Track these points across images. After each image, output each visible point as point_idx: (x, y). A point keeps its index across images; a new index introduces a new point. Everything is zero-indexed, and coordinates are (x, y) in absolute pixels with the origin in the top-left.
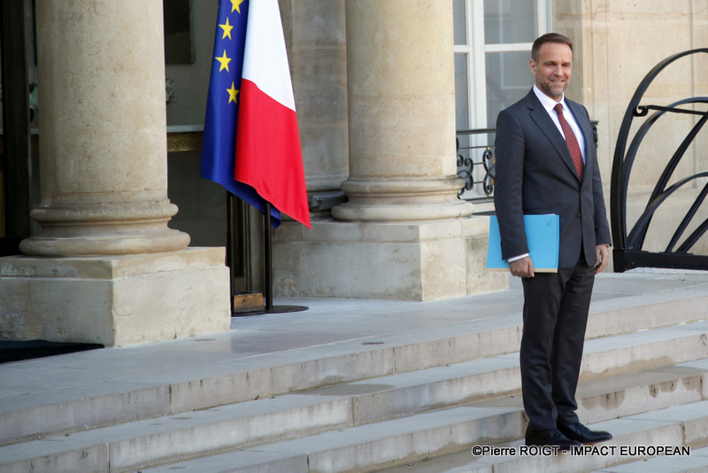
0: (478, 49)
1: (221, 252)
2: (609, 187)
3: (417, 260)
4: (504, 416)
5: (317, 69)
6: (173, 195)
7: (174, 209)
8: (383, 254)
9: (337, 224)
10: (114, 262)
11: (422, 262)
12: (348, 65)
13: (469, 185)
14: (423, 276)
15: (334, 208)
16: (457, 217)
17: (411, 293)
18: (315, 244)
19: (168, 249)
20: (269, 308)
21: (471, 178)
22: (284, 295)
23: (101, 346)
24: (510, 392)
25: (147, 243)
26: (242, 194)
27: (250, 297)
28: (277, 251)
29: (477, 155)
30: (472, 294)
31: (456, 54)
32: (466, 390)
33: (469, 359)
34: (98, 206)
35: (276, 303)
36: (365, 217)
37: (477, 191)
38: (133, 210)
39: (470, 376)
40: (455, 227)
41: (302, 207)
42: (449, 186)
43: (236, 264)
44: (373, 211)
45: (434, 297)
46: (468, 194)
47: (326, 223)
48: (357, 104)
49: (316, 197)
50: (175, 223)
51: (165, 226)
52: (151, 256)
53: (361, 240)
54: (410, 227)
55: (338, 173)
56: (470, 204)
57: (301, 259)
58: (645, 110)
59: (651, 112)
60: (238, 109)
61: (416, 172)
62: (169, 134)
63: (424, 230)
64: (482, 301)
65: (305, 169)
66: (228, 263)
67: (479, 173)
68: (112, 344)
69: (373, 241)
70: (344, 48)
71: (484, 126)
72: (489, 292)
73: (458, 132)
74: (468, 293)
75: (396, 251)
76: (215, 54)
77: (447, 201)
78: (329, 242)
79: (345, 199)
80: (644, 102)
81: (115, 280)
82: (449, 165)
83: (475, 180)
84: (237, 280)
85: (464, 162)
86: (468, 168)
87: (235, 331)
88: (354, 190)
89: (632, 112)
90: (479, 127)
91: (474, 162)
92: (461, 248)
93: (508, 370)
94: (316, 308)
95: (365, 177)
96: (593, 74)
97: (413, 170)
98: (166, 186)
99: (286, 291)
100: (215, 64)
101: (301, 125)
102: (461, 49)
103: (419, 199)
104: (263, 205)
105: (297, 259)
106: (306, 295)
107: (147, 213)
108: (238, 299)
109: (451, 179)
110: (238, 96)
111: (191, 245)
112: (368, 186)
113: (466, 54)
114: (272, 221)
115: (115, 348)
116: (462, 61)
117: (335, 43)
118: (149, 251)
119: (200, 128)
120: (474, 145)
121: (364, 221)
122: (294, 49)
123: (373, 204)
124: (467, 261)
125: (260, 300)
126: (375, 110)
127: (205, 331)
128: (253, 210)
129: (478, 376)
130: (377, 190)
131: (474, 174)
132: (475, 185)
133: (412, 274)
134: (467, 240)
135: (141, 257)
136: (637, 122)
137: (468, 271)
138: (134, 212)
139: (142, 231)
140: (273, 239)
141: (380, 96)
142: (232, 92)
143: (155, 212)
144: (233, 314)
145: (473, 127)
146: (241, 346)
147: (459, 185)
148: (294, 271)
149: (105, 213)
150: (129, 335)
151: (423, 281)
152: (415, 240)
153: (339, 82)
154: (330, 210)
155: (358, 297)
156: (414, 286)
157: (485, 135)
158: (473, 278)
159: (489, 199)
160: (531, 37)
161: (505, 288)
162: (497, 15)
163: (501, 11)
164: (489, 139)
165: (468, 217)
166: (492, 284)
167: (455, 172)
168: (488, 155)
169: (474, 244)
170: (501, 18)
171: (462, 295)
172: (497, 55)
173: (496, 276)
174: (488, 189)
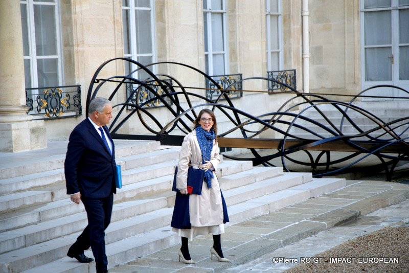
0: (34, 58)
2: (85, 110)
3: (11, 137)
4: (44, 194)
11: (13, 138)
13: (31, 109)
14: (13, 143)
16: (26, 121)
17: (9, 150)
21: (32, 106)
24: (47, 185)
29: (34, 98)
30: (33, 150)
31: (25, 59)
32: (30, 185)
33: (31, 174)
37: (35, 111)
39: (31, 180)
40: (26, 125)
42: (23, 109)
45: (18, 151)
46: (31, 112)
54: (8, 125)
56: (31, 116)
58: (98, 81)
59: (101, 82)
63: (13, 126)
64: (37, 152)
67: (35, 104)
71: (37, 87)
72: (40, 149)
73: (26, 89)
74: (31, 149)
75: (3, 134)
77: (23, 115)
80: (98, 78)
82: (23, 101)
83: (34, 107)
85: (29, 101)
86: (31, 103)
89: (93, 81)
90: (35, 87)
91: (33, 100)
92: (28, 133)
93: (46, 177)
96: (78, 67)
97: (9, 103)
102: (27, 57)
103: (12, 114)
109: (24, 107)
113: (29, 60)
116: (27, 63)
120: (33, 94)
124: (31, 137)
129: (35, 180)
131: (34, 105)
132: (34, 109)
133: (9, 142)
134: (30, 130)
136: (96, 85)
137: (31, 141)
145: (33, 87)
147: (27, 109)
151: (13, 145)
152: (10, 130)
156: (10, 147)
157: (38, 90)
158: (33, 143)
159: (39, 114)
160: (55, 53)
161: (46, 147)
162: (41, 46)
163: (43, 44)
164: (39, 92)
165: (31, 120)
166: (41, 146)
167: (25, 104)
168: (39, 98)
169: (33, 131)
170: (43, 47)
171: (29, 150)
172: (42, 60)
173: (42, 142)
174: (39, 111)
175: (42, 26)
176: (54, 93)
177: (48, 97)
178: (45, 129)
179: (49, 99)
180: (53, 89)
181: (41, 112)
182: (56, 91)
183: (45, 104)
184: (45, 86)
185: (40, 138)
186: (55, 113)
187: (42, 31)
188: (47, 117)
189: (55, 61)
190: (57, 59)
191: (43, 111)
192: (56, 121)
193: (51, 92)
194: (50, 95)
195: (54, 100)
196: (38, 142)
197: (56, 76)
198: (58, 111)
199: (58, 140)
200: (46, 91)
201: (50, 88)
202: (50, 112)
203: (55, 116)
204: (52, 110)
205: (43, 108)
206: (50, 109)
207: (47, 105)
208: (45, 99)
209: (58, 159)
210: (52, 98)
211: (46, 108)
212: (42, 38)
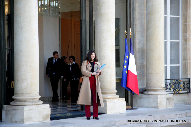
0: (169, 65)
1: (124, 99)
3: (158, 101)
5: (141, 68)
6: (116, 89)
7: (117, 91)
8: (152, 100)
9: (144, 95)
10: (107, 100)
11: (159, 102)
12: (146, 68)
13: (167, 89)
14: (159, 104)
15: (143, 92)
16: (165, 94)
17: (157, 107)
18: (140, 98)
19: (116, 98)
20: (132, 109)
21: (167, 88)
22: (135, 107)
23: (105, 114)
24: (174, 125)
25: (112, 97)
26: (128, 89)
27: (129, 106)
28: (133, 99)
29: (168, 84)
30: (167, 108)
31: (165, 66)
32: (166, 124)
34: (104, 90)
35: (133, 108)
36: (149, 94)
37: (168, 90)
38: (110, 91)
40: (165, 96)
41: (138, 92)
42: (163, 89)
43: (127, 101)
44: (150, 93)
45: (161, 108)
46: (167, 90)
47: (142, 95)
48: (147, 75)
49: (140, 90)
50: (117, 94)
51: (115, 94)
52: (113, 99)
53: (148, 98)
54: (156, 96)
55: (144, 86)
56: (167, 92)
57: (138, 101)
60: (127, 75)
61: (158, 86)
62: (116, 79)
63: (159, 96)
64: (169, 109)
65: (139, 85)
66: (125, 101)
67: (169, 87)
68: (106, 114)
69: (150, 98)
70: (145, 65)
71: (170, 79)
72: (170, 107)
73: (165, 80)
74: (167, 107)
75: (154, 100)
76: (124, 66)
77: (163, 91)
78: (142, 98)
79: (145, 91)
81: (107, 103)
82: (163, 85)
84: (127, 104)
85: (166, 85)
86: (167, 86)
87: (126, 112)
88: (147, 89)
90: (169, 79)
92: (165, 100)
94: (140, 109)
95: (149, 87)
96: (189, 70)
97: (157, 86)
98: (115, 87)
99: (135, 106)
100: (124, 67)
101: (138, 78)
102: (166, 65)
103: (158, 91)
104: (131, 91)
105: (137, 100)
106: (138, 107)
107: (112, 92)
108: (127, 107)
109: (164, 88)
110: (127, 73)
111: (119, 97)
112: (149, 88)
114: (133, 94)
115: (107, 114)
116: (166, 67)
117: (144, 64)
118: (113, 98)
119: (121, 78)
120: (168, 82)
121: (148, 94)
122: (137, 65)
123: (150, 91)
124: (166, 102)
125: (131, 107)
126: (151, 75)
127: (121, 112)
128: (129, 92)
130: (151, 89)
131: (168, 87)
133: (157, 104)
134: (166, 98)
135: (111, 99)
137: (167, 104)
138: (110, 92)
139: (111, 95)
140: (133, 97)
141: (151, 73)
142: (126, 72)
143: (114, 92)
144: (126, 109)
145: (168, 79)
146: (128, 115)
147: (165, 89)
148: (136, 102)
149: (105, 92)
150: (109, 112)
151: (159, 105)
152: (157, 98)
153: (144, 71)
154: (142, 92)
155: (147, 107)
156: (157, 106)
157: (170, 80)
158: (168, 105)
159: (170, 91)
160: (178, 63)
161: (173, 107)
162: (172, 59)
163: (173, 59)
164: (170, 81)
165: (167, 94)
166: (171, 106)
167: (164, 87)
168: (170, 84)
169: (168, 99)
170: (173, 60)
171: (166, 108)
172: (172, 66)
173: (171, 105)
174: (170, 90)
175: (173, 50)
176: (178, 82)
177: (174, 83)
178: (173, 99)
179: (175, 84)
180: (177, 80)
181: (171, 91)
182: (178, 81)
183: (173, 87)
184: (173, 79)
185: (171, 103)
186: (177, 91)
187: (173, 53)
188: (174, 93)
189: (178, 67)
190: (179, 66)
191: (172, 90)
192: (178, 95)
193: (176, 81)
194: (175, 83)
195: (177, 85)
196: (170, 104)
197: (179, 74)
198: (179, 90)
199: (179, 104)
200: (174, 81)
201: (176, 79)
202: (175, 90)
203: (177, 92)
204: (176, 89)
205: (172, 89)
206: (175, 89)
207: (174, 87)
208: (173, 84)
209: (179, 113)
210: (176, 84)
211: (174, 89)
212: (173, 56)
